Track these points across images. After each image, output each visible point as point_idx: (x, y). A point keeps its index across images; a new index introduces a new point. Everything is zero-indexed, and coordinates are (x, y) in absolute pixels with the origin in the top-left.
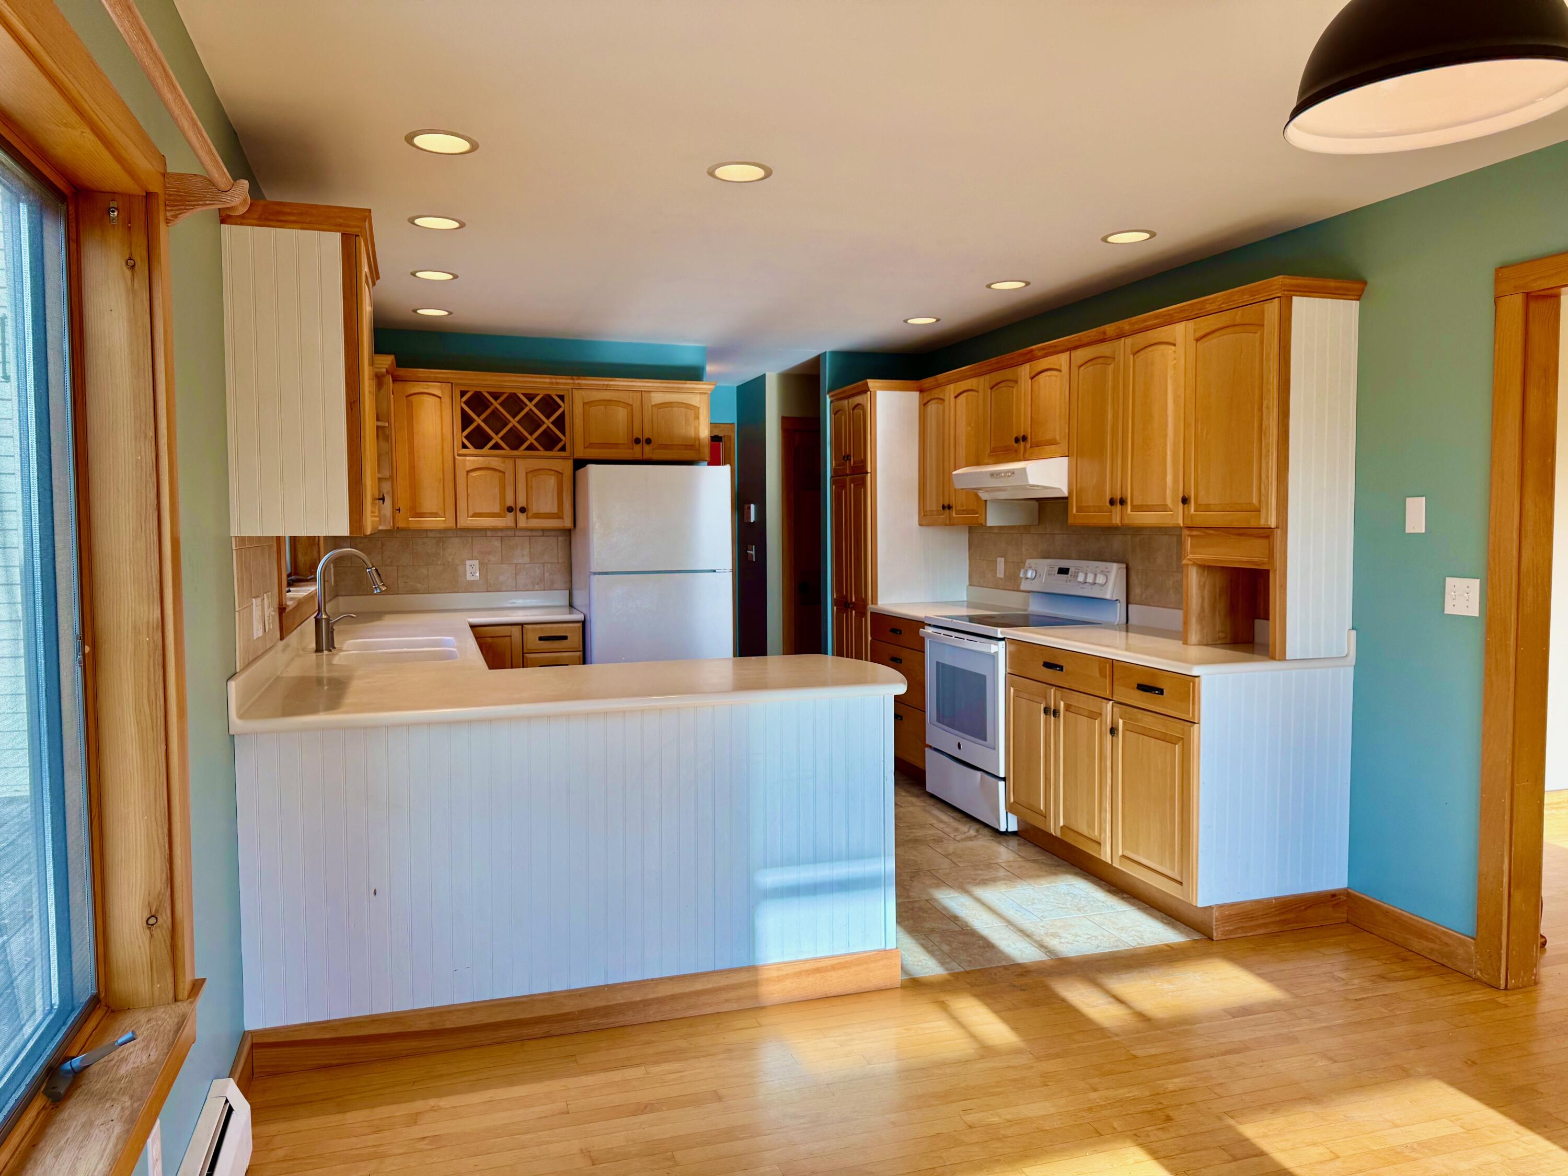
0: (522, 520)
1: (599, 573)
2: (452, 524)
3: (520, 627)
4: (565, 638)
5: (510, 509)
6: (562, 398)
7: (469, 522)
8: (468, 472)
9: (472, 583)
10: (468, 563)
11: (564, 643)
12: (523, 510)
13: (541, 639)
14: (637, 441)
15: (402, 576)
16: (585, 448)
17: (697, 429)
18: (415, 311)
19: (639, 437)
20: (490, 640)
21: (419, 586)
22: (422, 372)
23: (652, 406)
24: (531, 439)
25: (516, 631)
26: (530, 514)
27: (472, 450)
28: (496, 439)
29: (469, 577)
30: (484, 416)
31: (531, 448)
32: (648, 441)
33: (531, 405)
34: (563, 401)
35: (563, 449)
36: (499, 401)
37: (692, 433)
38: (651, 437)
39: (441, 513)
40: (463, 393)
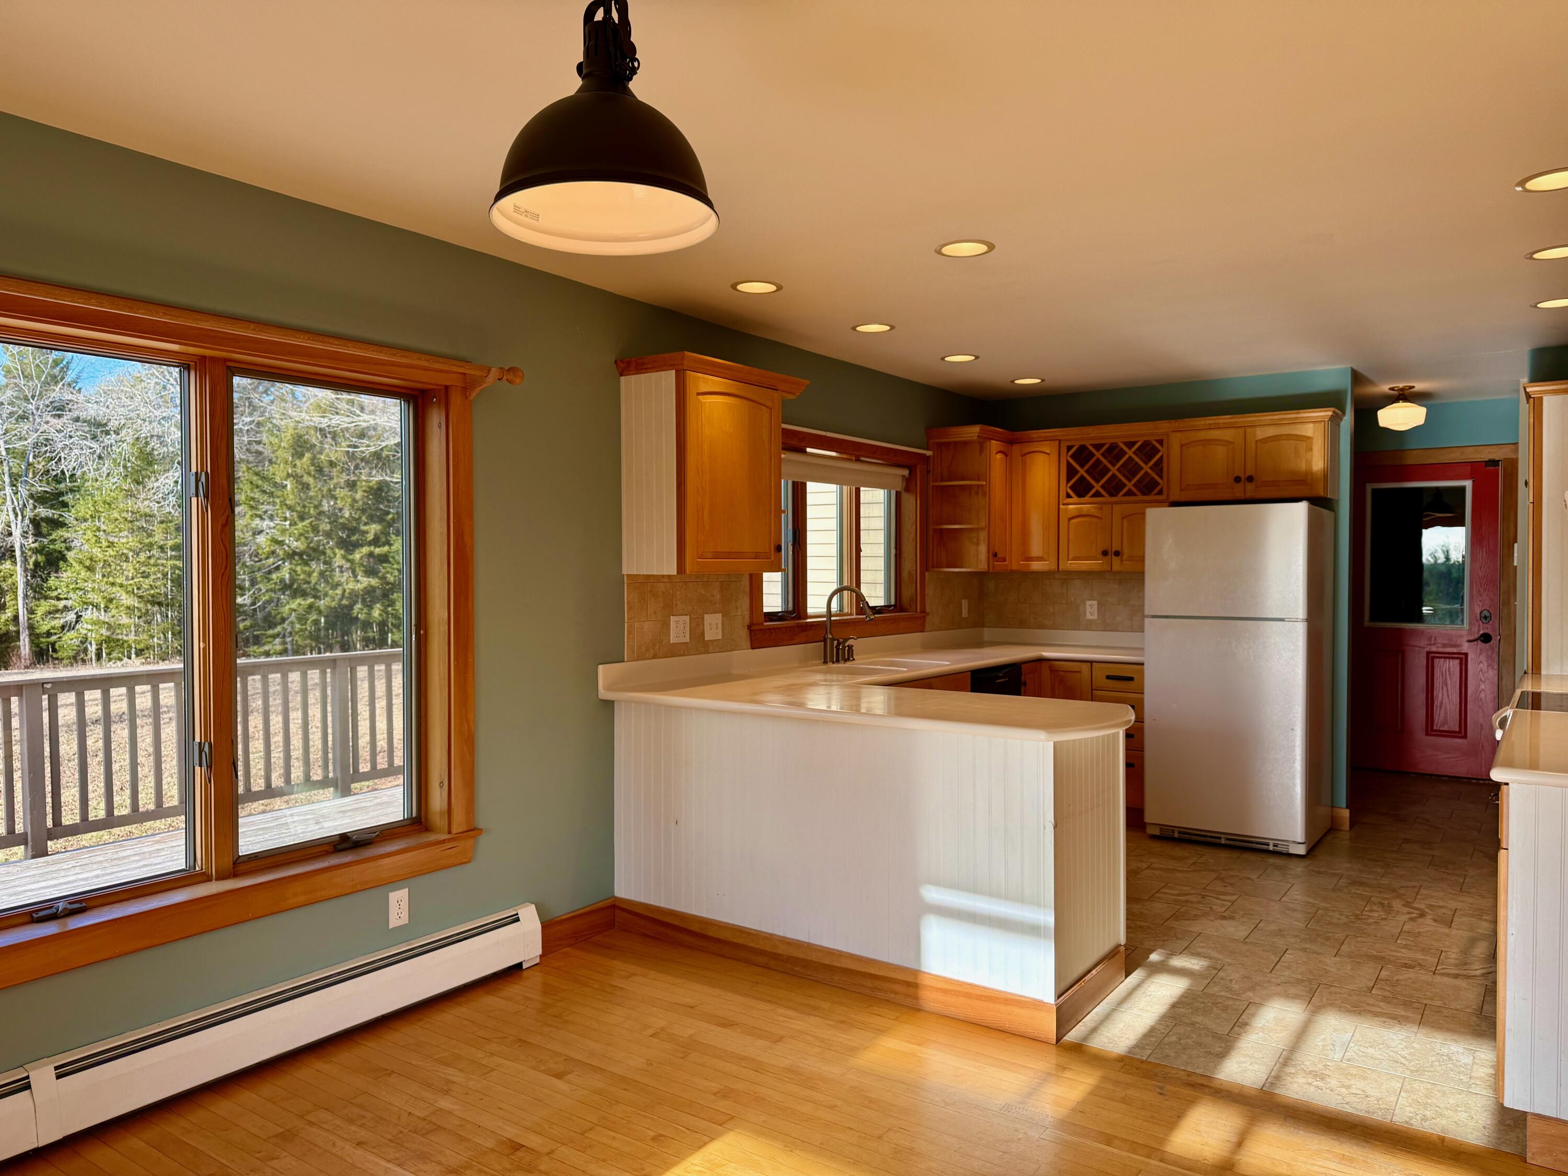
0: (1116, 564)
1: (1154, 617)
2: (1054, 567)
3: (1089, 664)
4: (1132, 679)
5: (1105, 553)
6: (1161, 442)
7: (1071, 565)
8: (1070, 519)
9: (1091, 621)
10: (1088, 603)
11: (1130, 684)
12: (1117, 554)
13: (1108, 677)
14: (1237, 480)
16: (1181, 490)
17: (1309, 462)
18: (1013, 382)
19: (1240, 475)
20: (1062, 673)
21: (1046, 622)
22: (1034, 434)
23: (1256, 441)
24: (1129, 485)
25: (1085, 668)
26: (1125, 557)
27: (1075, 499)
28: (1097, 487)
29: (1089, 617)
30: (1086, 467)
31: (1130, 493)
32: (1250, 479)
33: (1130, 453)
34: (1162, 444)
35: (1160, 493)
36: (1102, 451)
37: (1303, 466)
38: (1254, 476)
39: (1045, 557)
40: (1069, 448)
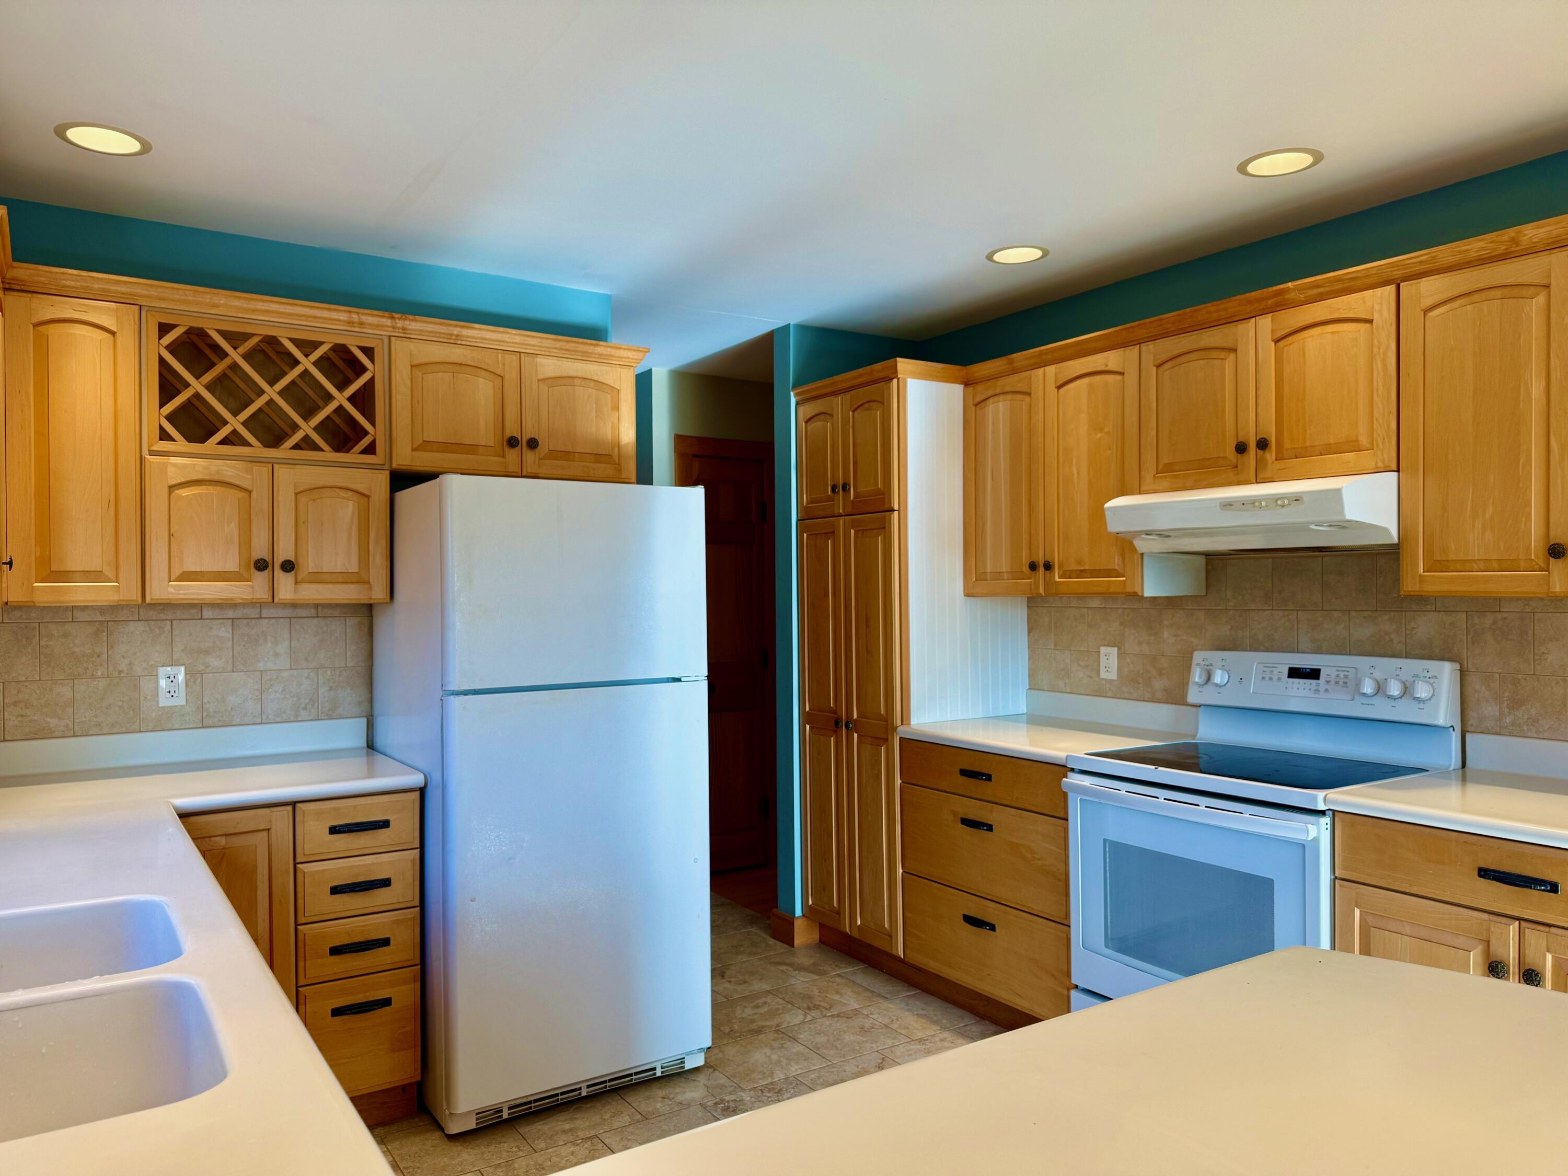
0: (286, 587)
1: (466, 693)
2: (136, 596)
3: (290, 808)
4: (385, 824)
5: (261, 565)
6: (369, 352)
7: (171, 590)
8: (172, 488)
9: (170, 712)
10: (164, 671)
11: (382, 835)
12: (288, 566)
13: (334, 830)
14: (513, 442)
15: (15, 704)
16: (413, 450)
18: (60, 132)
19: (515, 435)
20: (222, 841)
21: (53, 722)
22: (71, 276)
23: (538, 380)
24: (307, 428)
25: (281, 820)
26: (302, 575)
27: (181, 444)
28: (235, 423)
29: (164, 701)
30: (208, 377)
31: (306, 444)
32: (533, 444)
33: (306, 363)
34: (371, 357)
35: (370, 450)
36: (243, 349)
38: (537, 437)
39: (109, 573)
40: (164, 329)
